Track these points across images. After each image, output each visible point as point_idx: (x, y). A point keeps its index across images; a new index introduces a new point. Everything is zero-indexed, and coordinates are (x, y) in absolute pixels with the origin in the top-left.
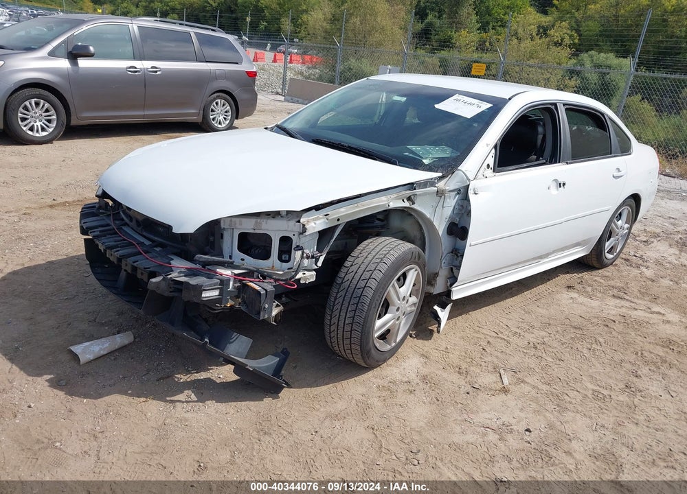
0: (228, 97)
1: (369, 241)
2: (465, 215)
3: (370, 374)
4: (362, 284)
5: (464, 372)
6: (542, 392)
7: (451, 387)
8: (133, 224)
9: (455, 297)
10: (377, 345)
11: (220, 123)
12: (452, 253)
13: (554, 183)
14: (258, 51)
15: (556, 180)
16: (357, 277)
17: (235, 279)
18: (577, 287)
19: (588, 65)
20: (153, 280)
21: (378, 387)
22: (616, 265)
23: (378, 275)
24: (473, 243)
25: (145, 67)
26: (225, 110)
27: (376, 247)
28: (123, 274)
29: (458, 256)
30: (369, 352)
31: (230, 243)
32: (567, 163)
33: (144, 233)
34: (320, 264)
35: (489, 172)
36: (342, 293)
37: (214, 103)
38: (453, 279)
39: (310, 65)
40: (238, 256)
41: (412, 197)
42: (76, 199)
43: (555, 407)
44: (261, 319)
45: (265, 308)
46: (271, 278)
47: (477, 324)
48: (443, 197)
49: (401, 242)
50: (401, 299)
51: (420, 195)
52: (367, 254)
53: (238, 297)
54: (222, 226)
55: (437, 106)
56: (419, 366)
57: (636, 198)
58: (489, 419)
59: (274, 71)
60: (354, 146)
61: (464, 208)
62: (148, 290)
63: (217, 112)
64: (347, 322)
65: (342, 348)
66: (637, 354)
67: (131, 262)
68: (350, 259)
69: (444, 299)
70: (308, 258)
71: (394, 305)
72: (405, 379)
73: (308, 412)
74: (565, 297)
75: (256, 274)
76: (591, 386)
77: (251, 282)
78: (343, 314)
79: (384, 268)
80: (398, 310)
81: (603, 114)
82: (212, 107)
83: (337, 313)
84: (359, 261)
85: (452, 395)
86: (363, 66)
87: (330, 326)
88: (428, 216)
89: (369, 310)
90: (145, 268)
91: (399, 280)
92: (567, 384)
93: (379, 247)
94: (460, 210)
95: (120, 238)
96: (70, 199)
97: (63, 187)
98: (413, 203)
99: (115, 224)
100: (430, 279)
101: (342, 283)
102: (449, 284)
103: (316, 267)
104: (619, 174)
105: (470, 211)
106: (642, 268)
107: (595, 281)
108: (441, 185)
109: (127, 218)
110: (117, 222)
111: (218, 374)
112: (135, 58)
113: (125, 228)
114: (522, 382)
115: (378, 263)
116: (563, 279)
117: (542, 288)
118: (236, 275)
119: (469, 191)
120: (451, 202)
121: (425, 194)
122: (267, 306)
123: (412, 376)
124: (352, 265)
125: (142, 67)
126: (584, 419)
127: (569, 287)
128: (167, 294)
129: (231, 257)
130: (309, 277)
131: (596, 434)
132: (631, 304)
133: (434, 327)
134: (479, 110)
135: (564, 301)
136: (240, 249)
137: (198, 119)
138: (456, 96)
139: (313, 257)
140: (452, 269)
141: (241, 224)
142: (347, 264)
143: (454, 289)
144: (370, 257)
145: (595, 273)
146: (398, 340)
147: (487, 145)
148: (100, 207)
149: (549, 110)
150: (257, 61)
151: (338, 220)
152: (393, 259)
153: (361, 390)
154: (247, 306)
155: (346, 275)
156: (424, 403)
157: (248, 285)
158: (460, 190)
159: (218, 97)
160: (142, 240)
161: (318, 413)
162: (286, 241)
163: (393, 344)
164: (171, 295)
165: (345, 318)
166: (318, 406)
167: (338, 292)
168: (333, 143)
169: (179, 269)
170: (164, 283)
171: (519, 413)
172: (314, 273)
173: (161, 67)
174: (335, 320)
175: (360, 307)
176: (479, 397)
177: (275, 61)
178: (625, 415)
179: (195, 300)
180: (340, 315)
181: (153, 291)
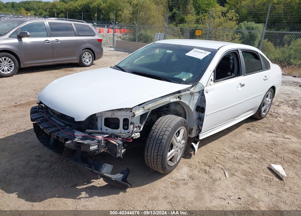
0: (90, 51)
1: (162, 117)
2: (203, 102)
3: (167, 177)
4: (161, 137)
5: (208, 172)
6: (243, 179)
7: (203, 180)
8: (56, 116)
9: (201, 138)
10: (169, 164)
11: (87, 63)
12: (198, 119)
13: (240, 85)
14: (101, 28)
15: (240, 84)
16: (158, 134)
17: (104, 139)
18: (251, 128)
19: (244, 27)
20: (67, 142)
21: (171, 183)
22: (267, 117)
23: (167, 133)
24: (207, 114)
25: (53, 40)
26: (89, 57)
27: (166, 120)
28: (52, 139)
29: (201, 120)
30: (165, 168)
31: (101, 123)
32: (244, 76)
33: (61, 120)
34: (141, 129)
35: (212, 83)
36: (152, 142)
37: (84, 54)
38: (199, 131)
39: (124, 34)
40: (105, 128)
41: (180, 96)
42: (26, 102)
43: (249, 186)
44: (117, 157)
45: (118, 152)
46: (120, 137)
47: (210, 149)
48: (193, 95)
49: (176, 117)
50: (178, 142)
51: (183, 95)
52: (162, 123)
53: (106, 147)
54: (97, 115)
55: (186, 54)
56: (188, 171)
57: (273, 88)
58: (221, 194)
59: (108, 36)
60: (152, 74)
61: (202, 99)
62: (65, 147)
63: (86, 58)
64: (155, 155)
65: (153, 166)
66: (281, 158)
67: (56, 135)
68: (154, 126)
69: (196, 139)
70: (136, 127)
71: (175, 145)
72: (182, 178)
73: (141, 197)
74: (247, 133)
75: (113, 136)
76: (264, 175)
77: (111, 140)
78: (153, 151)
79: (170, 129)
80: (177, 147)
81: (257, 53)
82: (83, 56)
83: (150, 151)
84: (159, 126)
85: (204, 184)
86: (147, 33)
87: (147, 157)
88: (187, 104)
89: (164, 149)
90: (63, 137)
91: (176, 134)
92: (253, 174)
93: (167, 120)
94: (201, 100)
95: (50, 123)
96: (23, 102)
97: (19, 97)
98: (181, 99)
99: (47, 116)
100: (190, 131)
101: (151, 137)
102: (198, 133)
103: (140, 131)
104: (266, 78)
105: (205, 101)
106: (278, 118)
107: (259, 125)
108: (192, 90)
109: (52, 113)
110: (48, 115)
111: (98, 182)
112: (48, 36)
113: (51, 118)
114: (233, 175)
115: (167, 127)
116: (245, 125)
117: (237, 130)
118: (104, 137)
119: (204, 92)
120: (197, 97)
121: (185, 94)
122: (119, 151)
123: (185, 177)
124: (155, 129)
125: (51, 40)
126: (263, 191)
127: (248, 129)
128: (74, 148)
129: (101, 129)
130: (137, 135)
131: (269, 197)
132: (276, 135)
133: (192, 153)
134: (205, 55)
135: (247, 136)
136: (105, 125)
137: (77, 61)
138: (194, 49)
139: (138, 127)
140: (198, 126)
141: (105, 114)
142: (153, 128)
143: (200, 135)
144: (163, 125)
145: (258, 121)
146: (177, 161)
147: (211, 71)
148: (39, 109)
149: (235, 53)
150: (100, 33)
151: (149, 109)
152: (173, 125)
153: (163, 185)
154: (110, 151)
155: (153, 133)
156: (192, 189)
157: (110, 142)
158: (200, 92)
159: (86, 51)
160: (60, 123)
161: (145, 197)
162: (126, 121)
163: (176, 162)
164: (76, 149)
165: (154, 153)
166: (145, 194)
167: (150, 141)
168: (142, 73)
169: (78, 137)
170: (72, 143)
171: (234, 190)
172: (139, 133)
173: (60, 40)
174: (149, 154)
175: (161, 148)
176: (216, 184)
177: (108, 32)
178: (280, 187)
179: (87, 150)
180: (151, 152)
181: (67, 147)
